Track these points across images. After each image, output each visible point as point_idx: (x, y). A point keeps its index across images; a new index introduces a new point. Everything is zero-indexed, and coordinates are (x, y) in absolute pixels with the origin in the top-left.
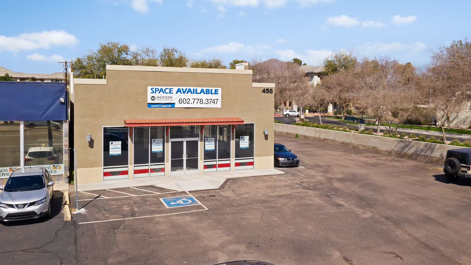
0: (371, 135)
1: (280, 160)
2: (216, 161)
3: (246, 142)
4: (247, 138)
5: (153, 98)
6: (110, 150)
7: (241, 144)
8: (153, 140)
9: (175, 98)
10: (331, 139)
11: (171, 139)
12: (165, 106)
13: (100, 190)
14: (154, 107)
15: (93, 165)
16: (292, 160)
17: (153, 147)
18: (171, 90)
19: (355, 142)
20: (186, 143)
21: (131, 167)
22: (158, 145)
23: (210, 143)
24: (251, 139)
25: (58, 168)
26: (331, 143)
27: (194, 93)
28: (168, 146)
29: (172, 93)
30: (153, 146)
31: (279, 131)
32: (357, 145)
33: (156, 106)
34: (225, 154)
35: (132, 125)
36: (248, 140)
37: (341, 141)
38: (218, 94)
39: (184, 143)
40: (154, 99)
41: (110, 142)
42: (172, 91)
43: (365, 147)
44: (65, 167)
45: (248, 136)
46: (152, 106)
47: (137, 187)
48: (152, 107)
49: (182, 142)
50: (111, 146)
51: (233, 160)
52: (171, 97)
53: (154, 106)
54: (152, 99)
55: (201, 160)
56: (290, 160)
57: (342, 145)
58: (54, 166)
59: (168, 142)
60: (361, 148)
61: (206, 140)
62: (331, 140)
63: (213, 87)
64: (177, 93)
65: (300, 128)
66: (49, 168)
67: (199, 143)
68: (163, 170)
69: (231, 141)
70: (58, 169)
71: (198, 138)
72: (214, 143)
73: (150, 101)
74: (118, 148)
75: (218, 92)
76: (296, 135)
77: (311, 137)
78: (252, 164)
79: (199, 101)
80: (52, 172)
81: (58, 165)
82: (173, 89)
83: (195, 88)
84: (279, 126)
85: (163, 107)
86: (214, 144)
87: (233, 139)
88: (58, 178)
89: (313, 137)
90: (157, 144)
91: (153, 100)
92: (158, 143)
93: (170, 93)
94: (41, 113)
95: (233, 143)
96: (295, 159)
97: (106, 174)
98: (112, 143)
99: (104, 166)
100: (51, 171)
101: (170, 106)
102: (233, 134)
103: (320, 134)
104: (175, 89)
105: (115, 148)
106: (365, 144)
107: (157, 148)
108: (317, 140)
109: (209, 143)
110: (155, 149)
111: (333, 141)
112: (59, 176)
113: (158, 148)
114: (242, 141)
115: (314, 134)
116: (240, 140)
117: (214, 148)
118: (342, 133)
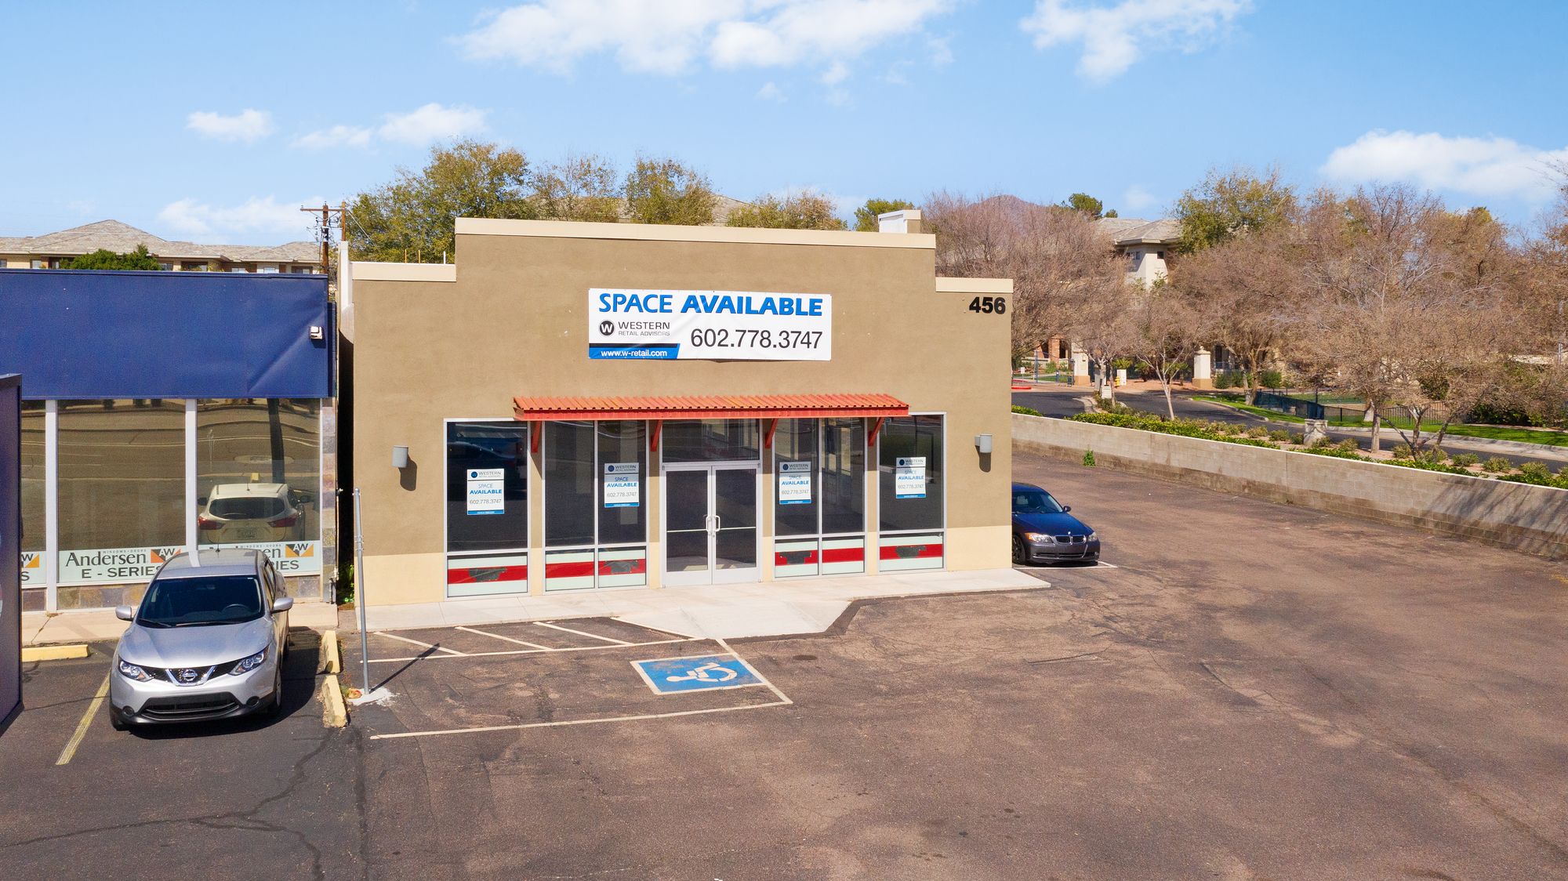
0: (1351, 460)
1: (1031, 540)
2: (816, 539)
3: (917, 478)
4: (919, 463)
5: (607, 326)
6: (470, 497)
7: (898, 482)
8: (607, 466)
9: (679, 328)
10: (1206, 470)
11: (666, 464)
12: (645, 353)
13: (437, 629)
14: (611, 357)
15: (413, 545)
16: (1075, 539)
17: (607, 490)
18: (666, 300)
19: (1293, 483)
20: (714, 477)
21: (537, 555)
22: (625, 484)
23: (796, 480)
24: (934, 467)
25: (302, 552)
26: (1209, 484)
27: (740, 311)
28: (656, 486)
29: (670, 311)
30: (609, 485)
31: (1028, 439)
32: (1301, 492)
33: (617, 353)
34: (847, 518)
35: (537, 415)
36: (922, 472)
37: (1244, 477)
38: (820, 314)
39: (709, 477)
40: (609, 331)
41: (470, 472)
42: (670, 304)
43: (1327, 502)
44: (325, 551)
45: (925, 458)
46: (604, 354)
47: (557, 622)
48: (605, 358)
49: (704, 474)
50: (471, 485)
51: (872, 539)
52: (666, 325)
53: (611, 354)
54: (604, 331)
55: (765, 535)
56: (1066, 540)
57: (1246, 491)
58: (291, 547)
59: (655, 473)
60: (1315, 503)
61: (781, 469)
62: (1208, 474)
63: (805, 291)
64: (684, 310)
65: (1101, 433)
66: (276, 552)
67: (760, 478)
68: (640, 566)
69: (866, 473)
70: (304, 555)
71: (756, 462)
72: (809, 479)
73: (596, 337)
74: (493, 492)
75: (819, 307)
76: (1085, 454)
77: (1139, 462)
78: (936, 551)
79: (759, 336)
80: (284, 567)
81: (305, 543)
82: (671, 297)
83: (745, 295)
84: (1028, 422)
85: (641, 358)
86: (810, 483)
87: (872, 468)
88: (302, 587)
89: (1144, 463)
90: (621, 479)
91: (607, 334)
92: (620, 476)
93: (662, 310)
94: (250, 375)
95: (872, 481)
96: (1085, 539)
97: (455, 576)
98: (474, 475)
99: (448, 551)
100: (282, 562)
101: (663, 353)
102: (872, 451)
103: (1169, 455)
104: (679, 297)
105: (484, 492)
106: (1327, 491)
107: (619, 492)
108: (1158, 472)
109: (793, 480)
110: (613, 495)
111: (1215, 477)
112: (306, 579)
113: (623, 494)
114: (903, 475)
115: (1149, 451)
116: (897, 469)
117: (808, 496)
118: (1244, 450)
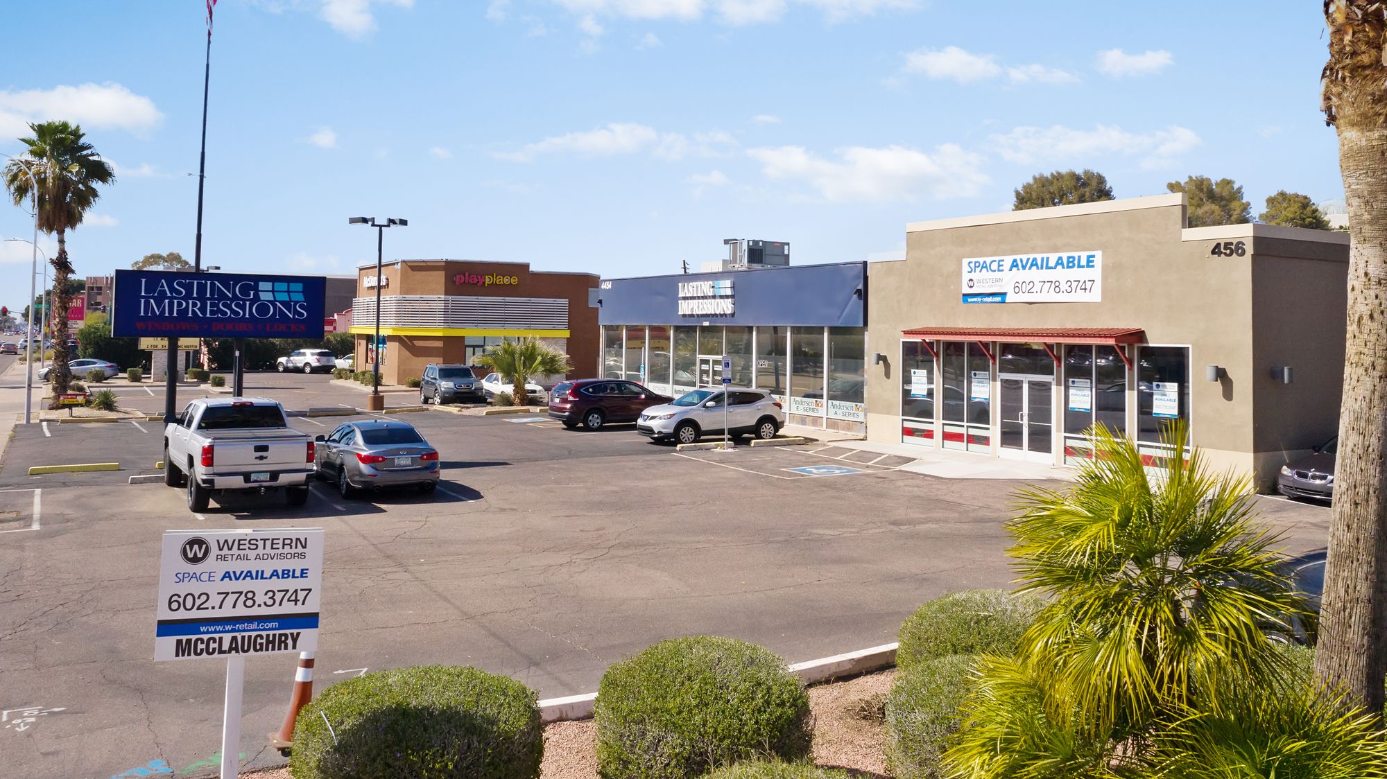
3: (1170, 400)
4: (1172, 388)
5: (971, 282)
6: (912, 385)
7: (1155, 403)
8: (973, 372)
9: (1006, 281)
11: (1000, 374)
12: (990, 299)
14: (974, 302)
18: (1001, 263)
20: (1027, 385)
21: (938, 425)
22: (981, 386)
23: (1080, 393)
25: (860, 408)
27: (1042, 268)
28: (995, 388)
29: (1003, 270)
30: (972, 386)
33: (975, 299)
36: (1175, 396)
38: (1093, 266)
39: (1024, 385)
40: (973, 285)
41: (912, 370)
42: (1003, 265)
48: (970, 302)
49: (1020, 383)
50: (913, 378)
52: (1001, 280)
54: (970, 285)
55: (1058, 431)
58: (856, 404)
59: (995, 379)
61: (1070, 384)
63: (1084, 249)
64: (1011, 270)
67: (1054, 388)
68: (985, 441)
69: (1127, 391)
71: (1052, 377)
72: (1089, 393)
73: (966, 290)
74: (922, 383)
79: (1053, 285)
81: (861, 403)
82: (1004, 260)
85: (987, 302)
86: (1090, 396)
87: (1131, 388)
90: (980, 382)
91: (971, 287)
92: (978, 380)
93: (999, 270)
95: (1131, 400)
97: (907, 432)
98: (914, 372)
99: (902, 416)
101: (998, 299)
102: (1131, 374)
104: (1008, 260)
105: (919, 383)
110: (974, 392)
113: (980, 393)
114: (1159, 397)
117: (1088, 406)
